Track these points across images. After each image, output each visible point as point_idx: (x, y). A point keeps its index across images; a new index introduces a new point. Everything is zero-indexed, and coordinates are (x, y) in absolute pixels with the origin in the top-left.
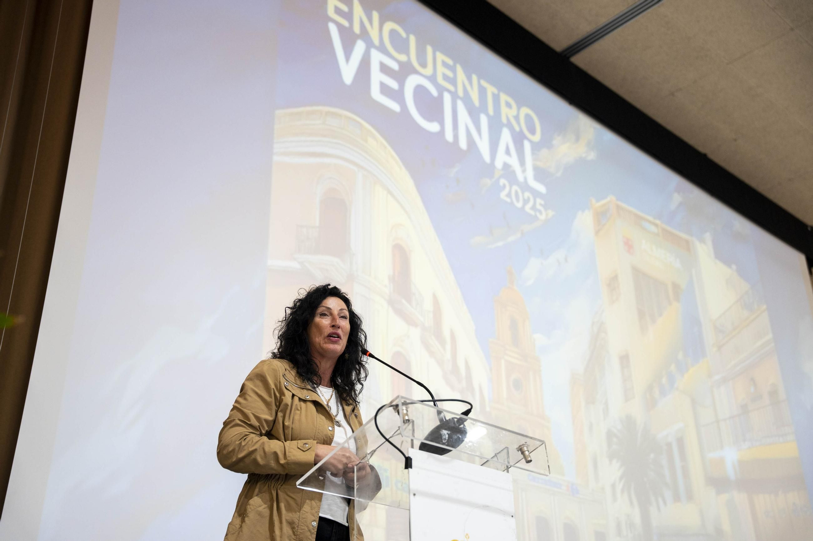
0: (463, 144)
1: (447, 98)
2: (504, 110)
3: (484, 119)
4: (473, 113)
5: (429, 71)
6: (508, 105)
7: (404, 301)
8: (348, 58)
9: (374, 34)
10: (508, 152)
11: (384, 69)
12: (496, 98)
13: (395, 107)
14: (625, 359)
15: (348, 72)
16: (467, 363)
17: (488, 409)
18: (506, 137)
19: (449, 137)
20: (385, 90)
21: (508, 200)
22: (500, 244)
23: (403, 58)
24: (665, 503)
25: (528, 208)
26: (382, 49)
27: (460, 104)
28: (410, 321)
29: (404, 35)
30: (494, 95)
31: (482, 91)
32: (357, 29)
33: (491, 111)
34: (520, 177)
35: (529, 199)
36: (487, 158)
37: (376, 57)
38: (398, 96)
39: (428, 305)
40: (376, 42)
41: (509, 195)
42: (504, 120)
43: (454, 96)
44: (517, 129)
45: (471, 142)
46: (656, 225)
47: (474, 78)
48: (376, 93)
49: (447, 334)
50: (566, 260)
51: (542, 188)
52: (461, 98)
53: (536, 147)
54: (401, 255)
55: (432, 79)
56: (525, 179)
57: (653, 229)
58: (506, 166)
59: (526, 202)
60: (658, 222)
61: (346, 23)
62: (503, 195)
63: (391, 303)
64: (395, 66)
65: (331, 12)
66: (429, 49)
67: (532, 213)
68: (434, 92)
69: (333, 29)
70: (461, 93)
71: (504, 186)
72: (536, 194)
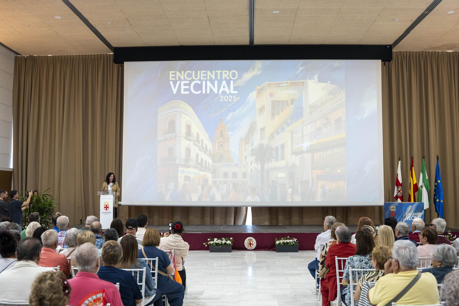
0: (208, 92)
1: (204, 82)
2: (224, 75)
3: (216, 82)
4: (212, 82)
5: (198, 78)
6: (226, 73)
7: (189, 137)
8: (175, 88)
9: (182, 78)
10: (224, 87)
11: (185, 85)
12: (221, 74)
13: (188, 93)
14: (263, 129)
15: (175, 91)
16: (206, 145)
17: (211, 153)
18: (224, 83)
19: (204, 92)
20: (185, 90)
21: (223, 101)
22: (219, 113)
23: (191, 78)
24: (271, 162)
25: (230, 100)
26: (185, 80)
27: (208, 82)
28: (190, 140)
29: (191, 72)
30: (220, 73)
31: (216, 74)
32: (177, 79)
33: (219, 78)
34: (228, 92)
35: (231, 97)
36: (216, 92)
37: (183, 83)
38: (189, 90)
39: (195, 135)
40: (183, 79)
41: (223, 99)
42: (224, 78)
43: (206, 81)
44: (228, 78)
45: (211, 90)
46: (288, 83)
47: (214, 72)
48: (183, 92)
49: (200, 140)
50: (243, 109)
51: (236, 92)
52: (208, 80)
53: (235, 81)
54: (189, 127)
55: (200, 80)
56: (230, 92)
57: (286, 85)
58: (223, 91)
59: (229, 99)
60: (289, 81)
61: (174, 79)
62: (221, 100)
63: (185, 138)
64: (188, 82)
65: (171, 79)
66: (199, 72)
67: (232, 101)
68: (200, 83)
69: (171, 83)
70: (208, 78)
71: (222, 97)
72: (233, 95)
